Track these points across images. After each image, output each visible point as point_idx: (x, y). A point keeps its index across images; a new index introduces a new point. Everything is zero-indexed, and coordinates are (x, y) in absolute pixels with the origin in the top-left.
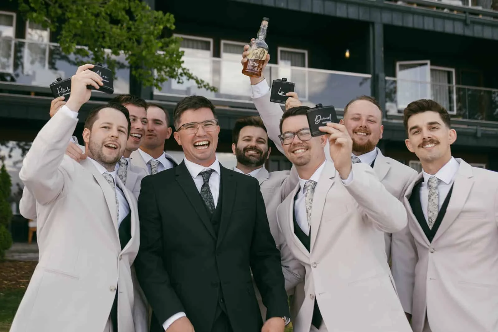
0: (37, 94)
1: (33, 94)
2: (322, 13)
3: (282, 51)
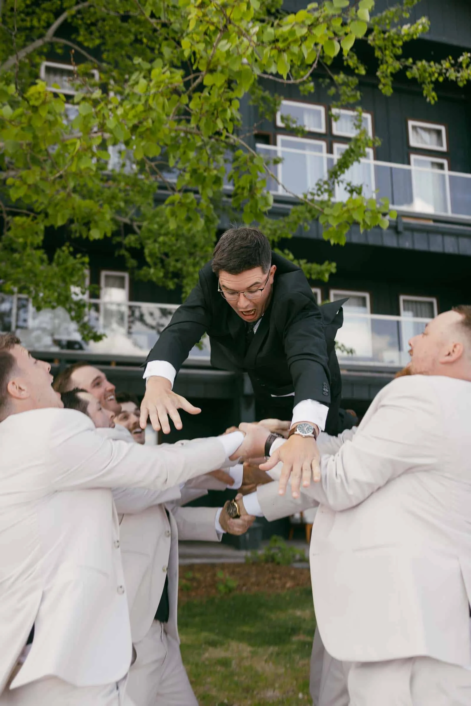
0: (118, 364)
1: (113, 364)
2: (456, 252)
3: (404, 301)
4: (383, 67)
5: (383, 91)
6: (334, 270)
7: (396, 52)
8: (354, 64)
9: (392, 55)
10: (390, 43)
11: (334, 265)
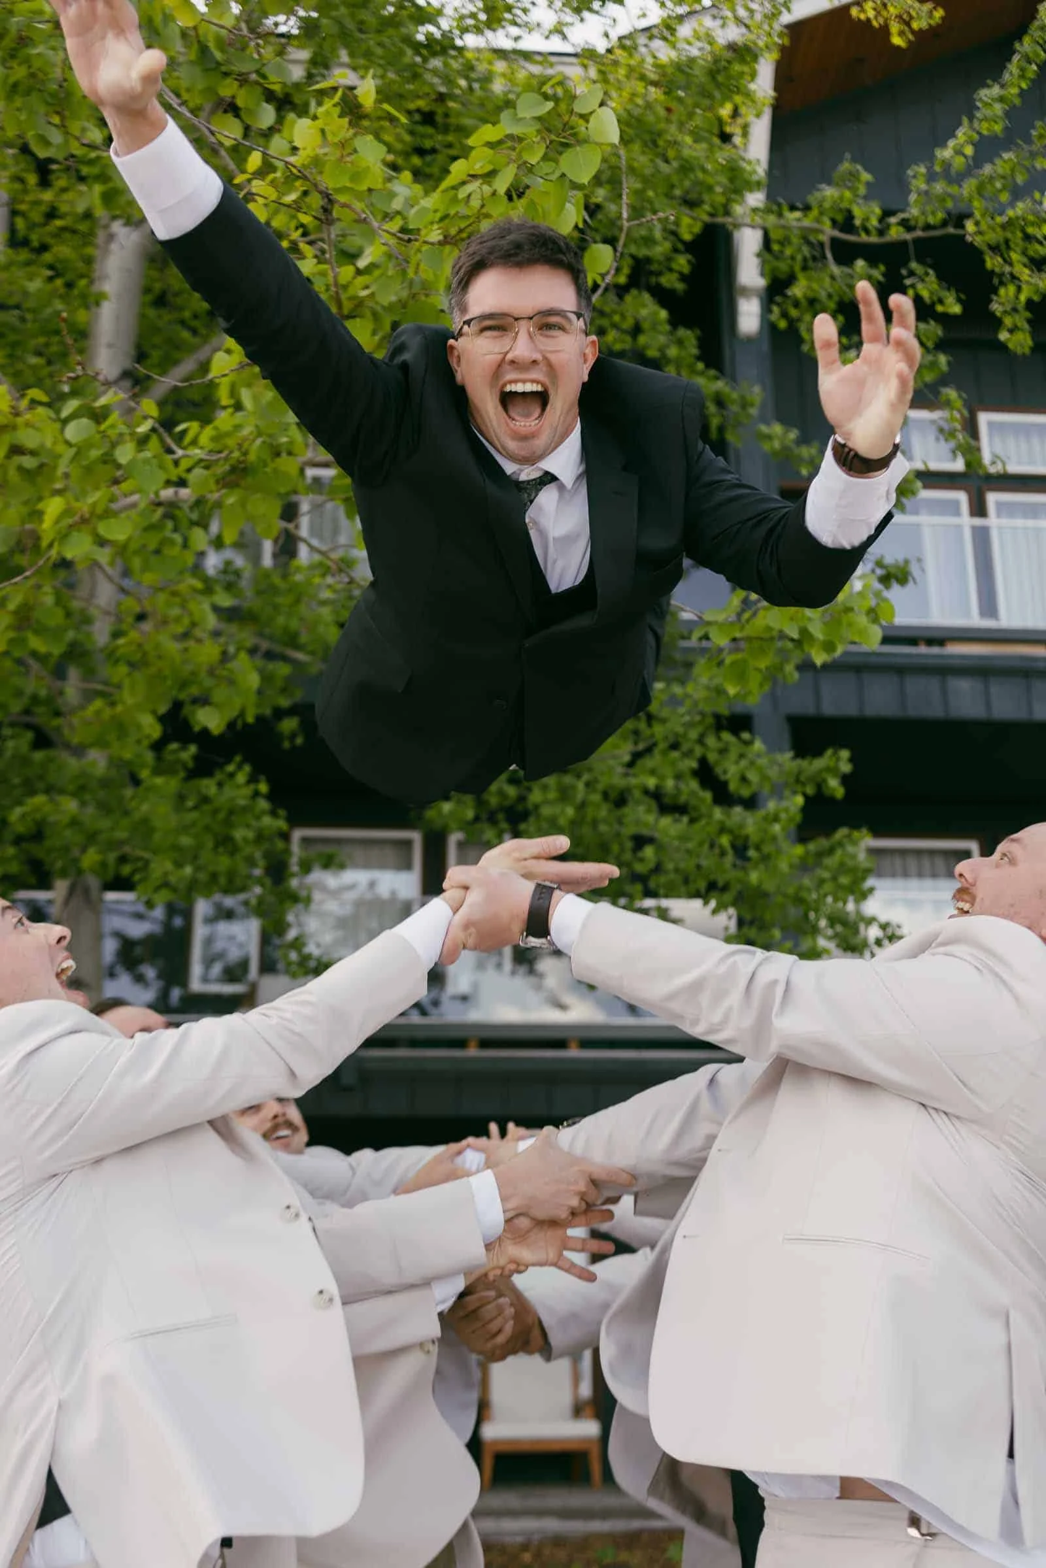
4: (1007, 292)
5: (1011, 346)
6: (846, 768)
7: (1036, 251)
8: (931, 293)
9: (1025, 260)
10: (1019, 235)
11: (845, 754)
